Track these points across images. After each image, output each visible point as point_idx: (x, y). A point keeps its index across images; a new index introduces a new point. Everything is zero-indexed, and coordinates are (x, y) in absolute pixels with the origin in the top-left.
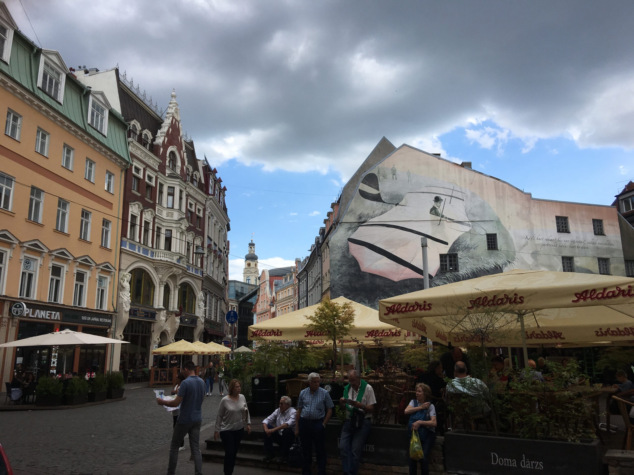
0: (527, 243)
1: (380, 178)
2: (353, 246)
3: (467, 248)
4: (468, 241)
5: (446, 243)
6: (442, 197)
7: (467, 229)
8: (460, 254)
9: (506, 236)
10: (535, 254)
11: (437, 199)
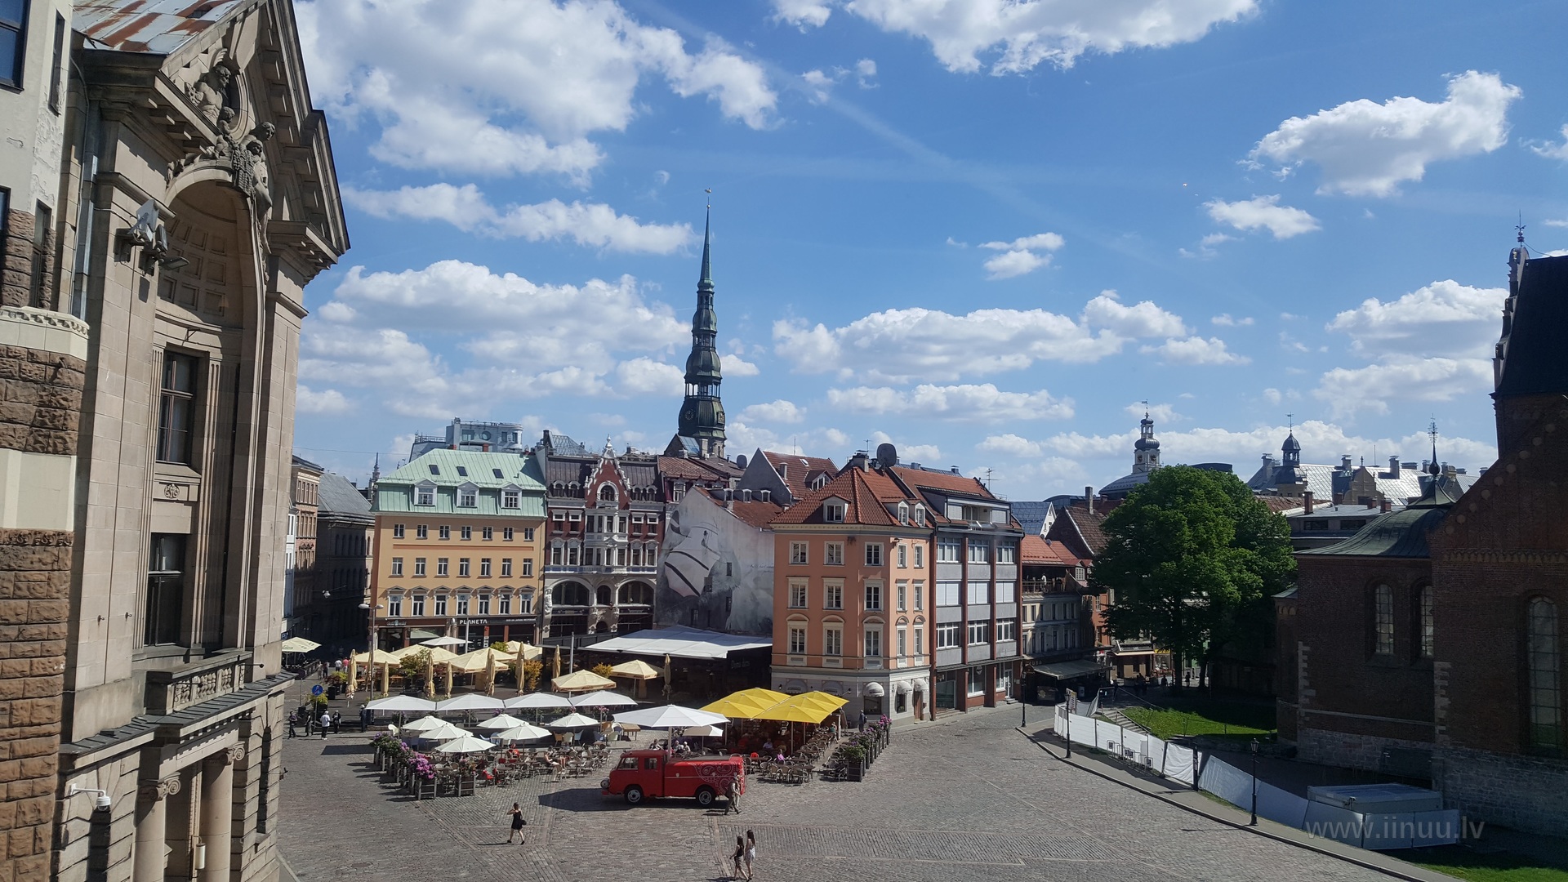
0: (751, 570)
1: (680, 514)
2: (667, 567)
3: (717, 573)
4: (718, 569)
5: (708, 569)
6: (708, 531)
7: (718, 558)
8: (714, 577)
9: (737, 563)
10: (756, 580)
11: (705, 533)
